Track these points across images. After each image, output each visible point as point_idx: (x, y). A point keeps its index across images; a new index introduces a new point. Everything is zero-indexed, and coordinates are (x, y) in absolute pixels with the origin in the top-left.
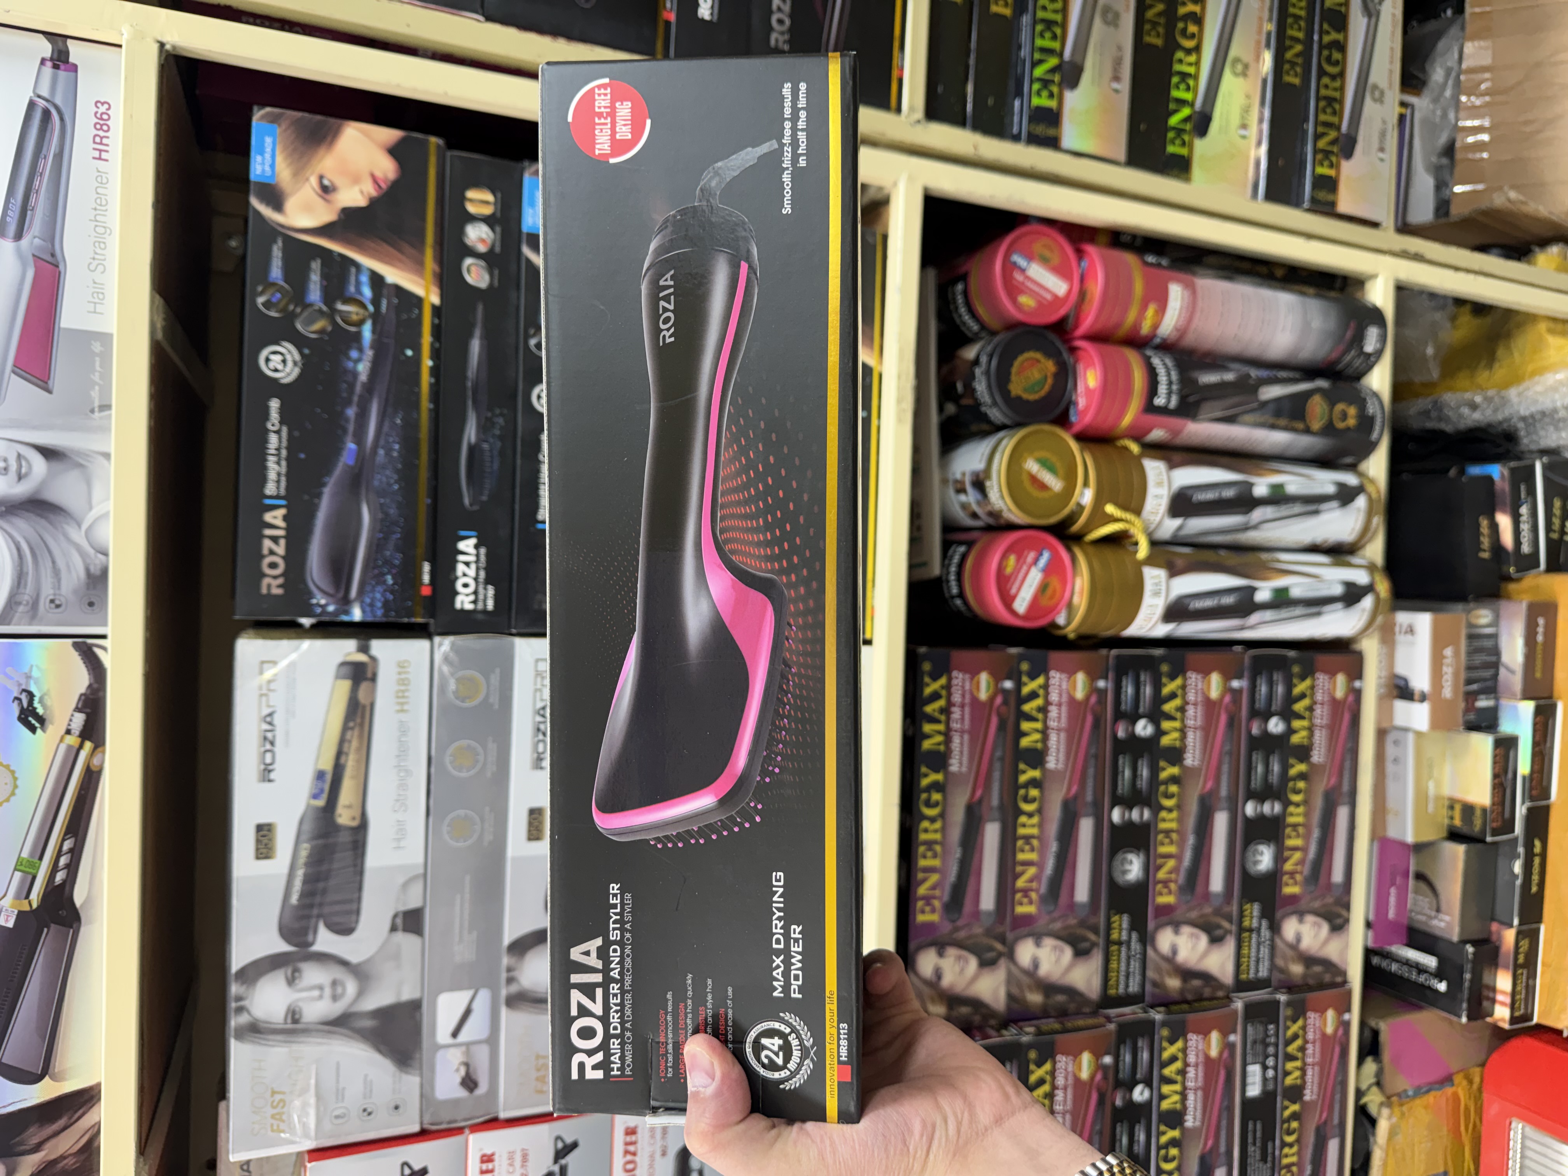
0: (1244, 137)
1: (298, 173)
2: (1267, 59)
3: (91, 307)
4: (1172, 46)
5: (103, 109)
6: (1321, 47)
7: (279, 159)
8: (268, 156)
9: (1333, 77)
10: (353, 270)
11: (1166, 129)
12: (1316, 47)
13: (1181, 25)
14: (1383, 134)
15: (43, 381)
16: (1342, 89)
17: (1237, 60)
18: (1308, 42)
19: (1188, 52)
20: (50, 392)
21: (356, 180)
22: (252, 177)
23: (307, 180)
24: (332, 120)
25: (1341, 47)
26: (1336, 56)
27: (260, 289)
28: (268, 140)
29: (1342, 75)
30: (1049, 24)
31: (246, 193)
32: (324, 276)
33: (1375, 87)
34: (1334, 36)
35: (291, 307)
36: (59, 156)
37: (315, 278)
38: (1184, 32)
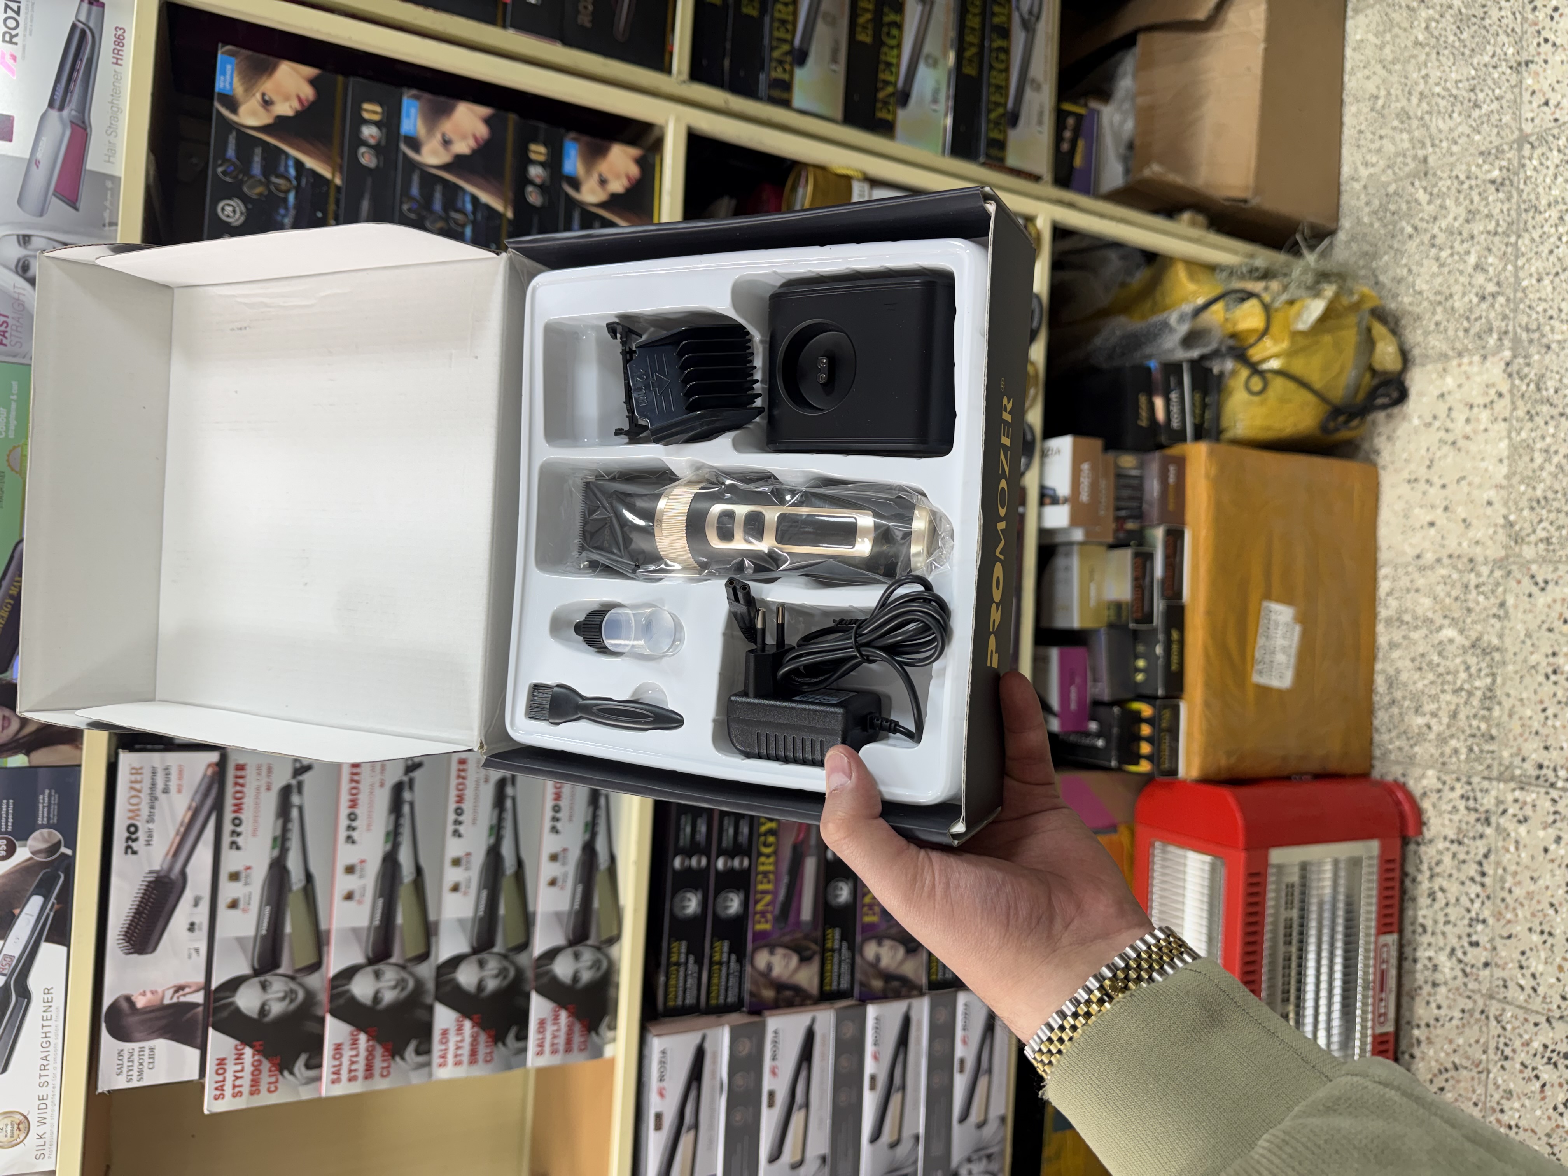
0: (935, 111)
1: (249, 89)
2: (952, 57)
3: (107, 158)
4: (878, 43)
5: (120, 32)
6: (991, 50)
7: (236, 80)
8: (228, 77)
9: (1001, 71)
10: (283, 157)
11: (875, 100)
12: (986, 51)
13: (885, 30)
14: (1041, 114)
15: (72, 202)
16: (1007, 80)
17: (928, 56)
18: (981, 46)
19: (892, 48)
20: (77, 209)
21: (287, 98)
22: (217, 90)
23: (254, 95)
24: (271, 59)
25: (1006, 51)
26: (1002, 56)
27: (220, 162)
28: (229, 67)
29: (1007, 70)
30: (783, 22)
31: (212, 99)
32: (263, 158)
33: (1033, 81)
34: (999, 43)
35: (240, 176)
36: (90, 60)
37: (257, 159)
38: (888, 34)
